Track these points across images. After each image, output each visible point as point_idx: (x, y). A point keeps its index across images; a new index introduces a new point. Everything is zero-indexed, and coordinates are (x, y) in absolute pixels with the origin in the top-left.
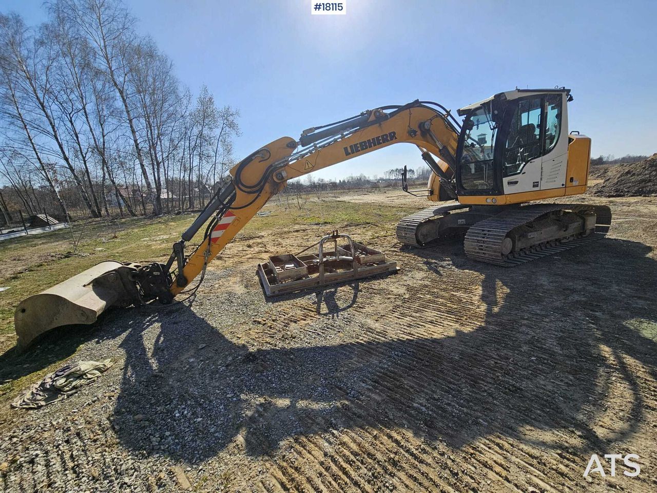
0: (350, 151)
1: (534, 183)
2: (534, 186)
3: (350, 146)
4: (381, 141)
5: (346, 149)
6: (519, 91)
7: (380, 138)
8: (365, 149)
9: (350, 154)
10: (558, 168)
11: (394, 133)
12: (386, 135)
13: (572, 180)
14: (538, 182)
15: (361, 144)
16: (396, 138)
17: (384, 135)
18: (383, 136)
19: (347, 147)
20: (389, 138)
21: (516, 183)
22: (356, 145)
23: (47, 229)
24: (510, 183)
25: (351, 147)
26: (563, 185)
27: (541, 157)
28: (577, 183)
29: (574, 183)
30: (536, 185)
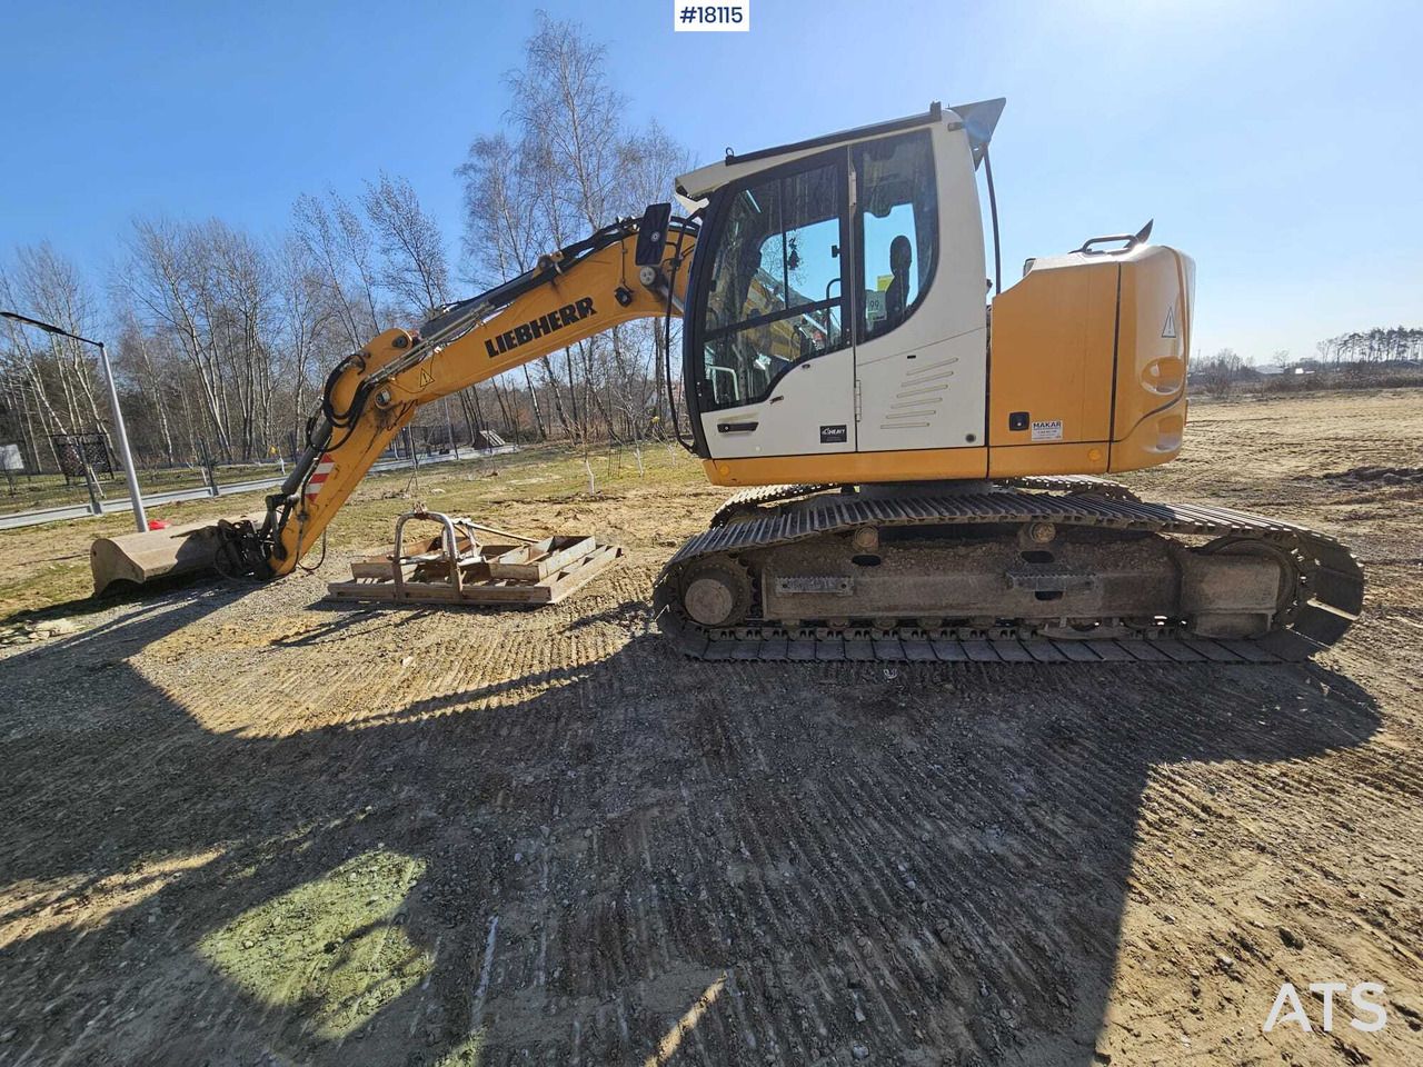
0: (496, 348)
1: (822, 428)
2: (824, 439)
3: (497, 338)
4: (560, 322)
5: (489, 344)
6: (731, 160)
7: (558, 316)
8: (527, 341)
9: (497, 353)
10: (943, 382)
11: (589, 301)
12: (571, 307)
13: (1019, 421)
14: (844, 427)
15: (517, 330)
16: (593, 312)
17: (565, 309)
18: (562, 311)
19: (490, 341)
20: (577, 314)
21: (752, 427)
22: (507, 335)
23: (487, 453)
24: (722, 428)
25: (499, 339)
26: (971, 438)
27: (849, 351)
28: (1056, 434)
29: (1035, 434)
30: (833, 434)
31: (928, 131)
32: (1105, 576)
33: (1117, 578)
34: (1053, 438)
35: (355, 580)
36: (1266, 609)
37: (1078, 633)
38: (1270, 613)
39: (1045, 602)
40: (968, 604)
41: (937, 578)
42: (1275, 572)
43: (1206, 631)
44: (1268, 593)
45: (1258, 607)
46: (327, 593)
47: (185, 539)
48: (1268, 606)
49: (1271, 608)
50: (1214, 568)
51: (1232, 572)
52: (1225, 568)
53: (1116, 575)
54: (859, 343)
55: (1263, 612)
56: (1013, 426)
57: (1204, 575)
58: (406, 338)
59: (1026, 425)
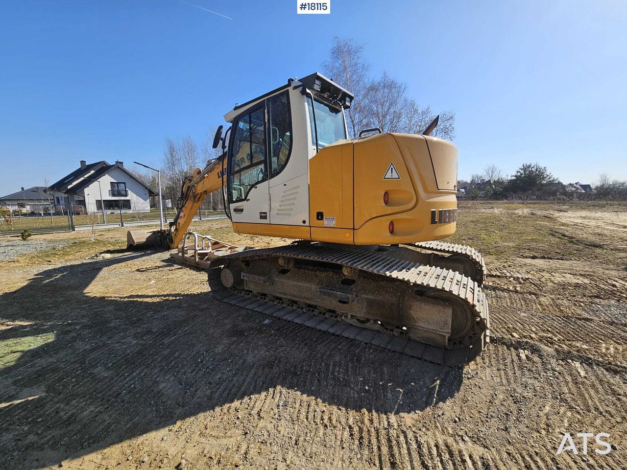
0: (220, 175)
1: (260, 213)
2: (261, 217)
9: (220, 177)
10: (295, 196)
13: (320, 216)
14: (266, 213)
19: (219, 173)
21: (242, 211)
24: (235, 210)
26: (304, 222)
27: (268, 181)
28: (333, 223)
29: (325, 222)
30: (263, 216)
31: (288, 90)
32: (367, 297)
33: (371, 299)
34: (332, 225)
35: (178, 254)
36: (445, 333)
37: (359, 323)
38: (447, 336)
39: (342, 304)
40: (312, 298)
41: (301, 284)
42: (449, 312)
43: (419, 338)
44: (446, 323)
45: (441, 330)
46: (169, 257)
47: (151, 234)
48: (446, 331)
49: (448, 333)
50: (417, 303)
51: (426, 308)
52: (423, 305)
53: (372, 297)
54: (270, 179)
55: (444, 334)
56: (318, 219)
57: (411, 306)
58: (200, 171)
59: (322, 219)
